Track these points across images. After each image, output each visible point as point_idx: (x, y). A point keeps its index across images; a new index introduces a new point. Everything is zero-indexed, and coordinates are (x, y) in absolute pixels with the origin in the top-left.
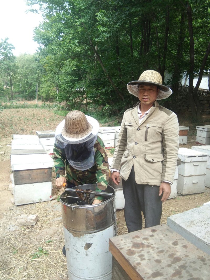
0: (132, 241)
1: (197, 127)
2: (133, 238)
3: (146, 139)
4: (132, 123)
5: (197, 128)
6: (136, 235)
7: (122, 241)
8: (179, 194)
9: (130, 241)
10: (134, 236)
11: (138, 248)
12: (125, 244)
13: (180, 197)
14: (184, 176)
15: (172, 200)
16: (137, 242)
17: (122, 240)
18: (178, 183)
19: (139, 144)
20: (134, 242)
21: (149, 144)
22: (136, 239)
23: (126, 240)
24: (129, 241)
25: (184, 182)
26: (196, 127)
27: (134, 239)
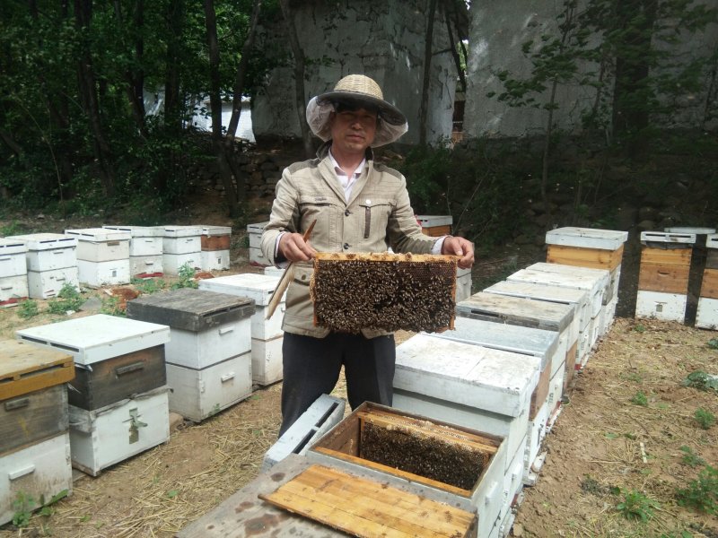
0: (239, 521)
1: (249, 226)
2: (239, 511)
3: (366, 235)
4: (328, 198)
5: (249, 230)
6: (242, 502)
7: (213, 530)
8: (256, 386)
9: (234, 521)
10: (237, 506)
11: (264, 531)
12: (227, 534)
13: (259, 391)
14: (264, 341)
15: (244, 405)
16: (254, 517)
17: (211, 527)
18: (253, 361)
19: (351, 246)
20: (244, 521)
21: (372, 245)
22: (246, 510)
23: (223, 524)
24: (230, 522)
25: (264, 356)
26: (245, 228)
27: (242, 513)
